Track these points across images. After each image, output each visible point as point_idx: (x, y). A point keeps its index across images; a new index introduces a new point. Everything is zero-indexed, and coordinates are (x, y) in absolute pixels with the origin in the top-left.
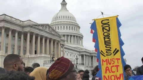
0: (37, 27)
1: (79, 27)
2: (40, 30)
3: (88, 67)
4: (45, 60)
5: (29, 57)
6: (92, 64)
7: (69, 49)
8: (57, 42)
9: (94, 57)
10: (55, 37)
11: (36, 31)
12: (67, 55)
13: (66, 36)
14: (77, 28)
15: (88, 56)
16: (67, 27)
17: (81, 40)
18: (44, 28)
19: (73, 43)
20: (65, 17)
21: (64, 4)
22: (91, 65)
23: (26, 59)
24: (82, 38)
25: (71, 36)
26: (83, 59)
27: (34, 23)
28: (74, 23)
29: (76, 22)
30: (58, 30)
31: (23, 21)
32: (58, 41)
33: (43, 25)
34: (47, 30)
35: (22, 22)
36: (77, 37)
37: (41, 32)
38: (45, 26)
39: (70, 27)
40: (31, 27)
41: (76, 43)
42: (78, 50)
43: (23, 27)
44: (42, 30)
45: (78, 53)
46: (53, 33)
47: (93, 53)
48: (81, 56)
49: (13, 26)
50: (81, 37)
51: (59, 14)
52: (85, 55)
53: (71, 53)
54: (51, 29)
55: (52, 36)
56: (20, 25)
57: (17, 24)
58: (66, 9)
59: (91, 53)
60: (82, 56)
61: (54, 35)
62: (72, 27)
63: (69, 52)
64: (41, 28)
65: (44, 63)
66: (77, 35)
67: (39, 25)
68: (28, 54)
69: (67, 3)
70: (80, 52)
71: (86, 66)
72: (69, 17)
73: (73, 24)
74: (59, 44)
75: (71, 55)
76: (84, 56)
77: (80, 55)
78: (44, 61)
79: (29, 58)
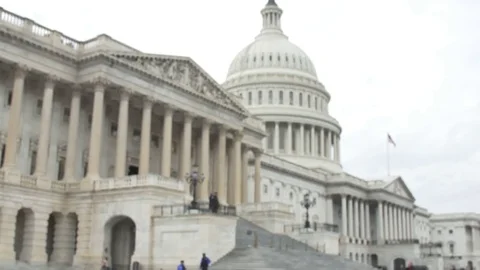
0: (137, 65)
1: (327, 97)
2: (150, 78)
3: (357, 241)
4: (158, 203)
5: (97, 188)
6: (373, 232)
7: (284, 172)
8: (230, 136)
9: (380, 206)
10: (221, 115)
11: (134, 84)
12: (278, 194)
13: (277, 127)
14: (319, 99)
15: (360, 201)
16: (281, 93)
17: (333, 143)
18: (171, 73)
19: (303, 154)
20: (275, 59)
21: (272, 13)
22: (369, 236)
23: (84, 198)
24: (338, 136)
25: (296, 126)
26: (340, 212)
27: (124, 49)
28: (309, 79)
29: (315, 75)
30: (250, 103)
31: (79, 43)
32: (233, 131)
33: (164, 60)
34: (185, 82)
35: (76, 45)
36: (318, 129)
37: (158, 90)
38: (175, 64)
39: (291, 93)
40: (112, 63)
41: (313, 155)
42: (321, 178)
43: (79, 64)
44: (160, 82)
45: (321, 190)
46: (208, 95)
47: (375, 191)
48: (330, 202)
49: (33, 56)
50: (333, 133)
51: (253, 48)
52: (348, 197)
53: (292, 187)
54: (200, 79)
55: (205, 108)
56: (63, 57)
57: (49, 48)
58: (280, 30)
59: (368, 192)
60: (337, 200)
61: (213, 105)
62: (301, 94)
63: (284, 185)
64: (155, 71)
65: (152, 218)
66: (319, 123)
67: (147, 59)
68: (93, 175)
69: (281, 11)
70: (327, 185)
71: (351, 241)
72: (290, 59)
73: (305, 82)
74: (238, 146)
75: (291, 194)
76: (344, 201)
77: (327, 197)
78: (156, 207)
79: (94, 191)
